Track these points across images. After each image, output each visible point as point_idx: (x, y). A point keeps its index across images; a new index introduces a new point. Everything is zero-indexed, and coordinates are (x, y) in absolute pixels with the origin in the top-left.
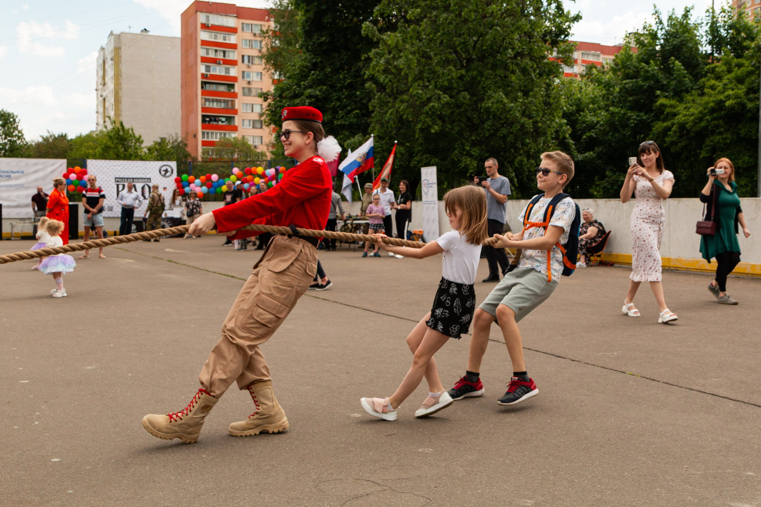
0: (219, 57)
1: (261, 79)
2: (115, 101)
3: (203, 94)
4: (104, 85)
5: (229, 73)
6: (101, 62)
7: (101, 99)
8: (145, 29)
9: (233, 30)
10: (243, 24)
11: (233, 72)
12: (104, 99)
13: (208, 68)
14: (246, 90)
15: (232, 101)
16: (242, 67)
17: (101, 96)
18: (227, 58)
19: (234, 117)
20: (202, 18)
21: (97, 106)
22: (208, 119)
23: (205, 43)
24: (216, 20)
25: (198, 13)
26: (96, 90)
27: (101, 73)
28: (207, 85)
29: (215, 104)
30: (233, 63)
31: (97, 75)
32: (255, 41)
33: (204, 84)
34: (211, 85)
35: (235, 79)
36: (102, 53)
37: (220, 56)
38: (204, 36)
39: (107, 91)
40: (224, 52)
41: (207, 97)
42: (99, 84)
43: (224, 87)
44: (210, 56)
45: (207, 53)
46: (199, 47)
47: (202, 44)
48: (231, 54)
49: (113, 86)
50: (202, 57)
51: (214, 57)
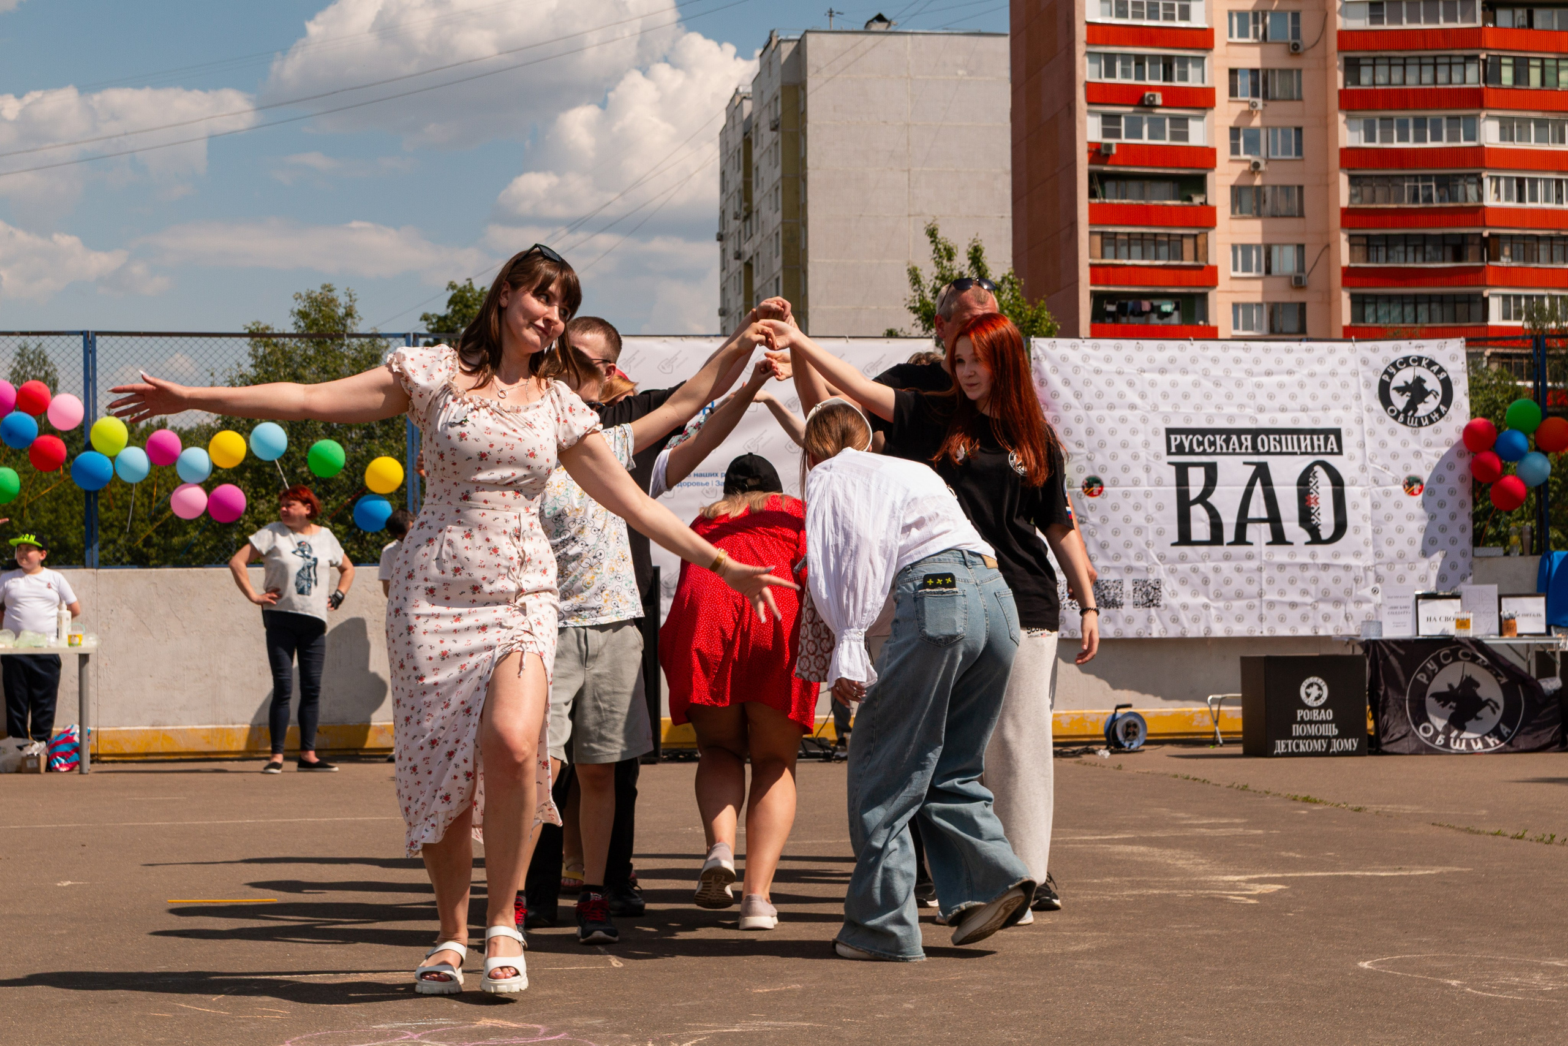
0: (1148, 82)
1: (1299, 152)
2: (784, 267)
3: (1098, 216)
4: (748, 217)
5: (1185, 136)
6: (737, 138)
7: (736, 266)
8: (881, 16)
11: (1198, 134)
12: (748, 266)
13: (1110, 123)
14: (1247, 199)
15: (1195, 236)
16: (1229, 111)
17: (738, 256)
18: (1177, 83)
19: (1204, 297)
21: (723, 290)
22: (1111, 308)
23: (1099, 33)
26: (720, 238)
27: (737, 179)
28: (1110, 186)
29: (1136, 250)
30: (1202, 100)
31: (723, 189)
32: (1279, 14)
33: (1098, 180)
34: (1122, 184)
35: (1206, 157)
37: (1153, 79)
38: (1096, 9)
39: (757, 238)
40: (1168, 63)
41: (1110, 229)
42: (730, 216)
43: (1166, 187)
44: (1119, 80)
45: (1110, 72)
46: (1081, 48)
47: (1090, 42)
48: (1192, 71)
49: (778, 217)
50: (1089, 85)
51: (1132, 81)
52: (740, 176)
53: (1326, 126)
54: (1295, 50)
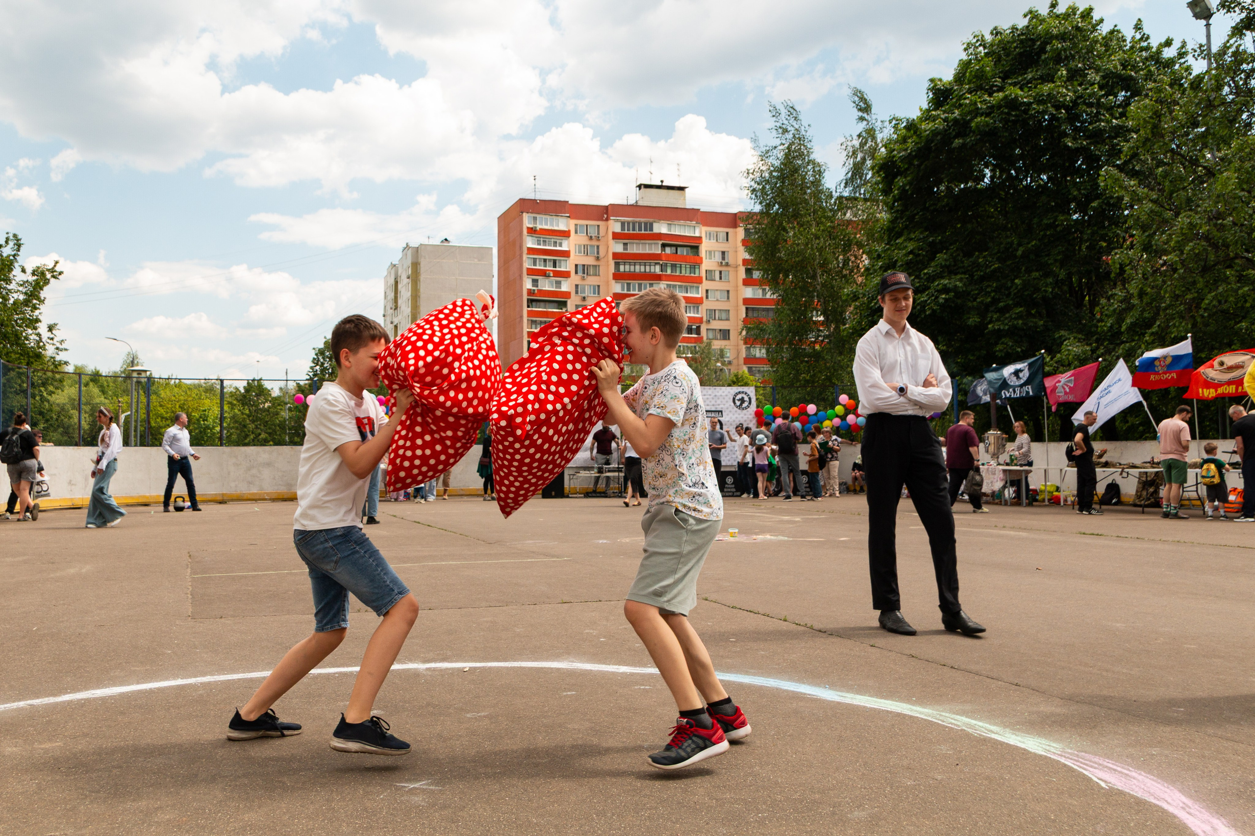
0: (548, 268)
1: (598, 293)
3: (530, 314)
4: (396, 308)
5: (560, 287)
6: (392, 281)
7: (391, 326)
8: (446, 240)
9: (566, 234)
10: (576, 225)
11: (565, 287)
12: (396, 327)
13: (535, 282)
16: (575, 279)
17: (392, 323)
18: (558, 269)
20: (527, 221)
23: (531, 251)
24: (545, 223)
25: (524, 214)
26: (384, 316)
27: (391, 295)
28: (534, 304)
30: (566, 275)
31: (385, 297)
32: (592, 246)
33: (530, 302)
34: (539, 304)
35: (567, 295)
36: (393, 272)
37: (550, 268)
38: (530, 243)
39: (400, 317)
40: (555, 262)
41: (534, 319)
42: (388, 308)
43: (556, 305)
44: (538, 267)
45: (535, 264)
46: (525, 256)
47: (528, 253)
48: (563, 263)
49: (409, 309)
50: (528, 269)
51: (542, 268)
52: (393, 294)
53: (607, 283)
54: (598, 259)
